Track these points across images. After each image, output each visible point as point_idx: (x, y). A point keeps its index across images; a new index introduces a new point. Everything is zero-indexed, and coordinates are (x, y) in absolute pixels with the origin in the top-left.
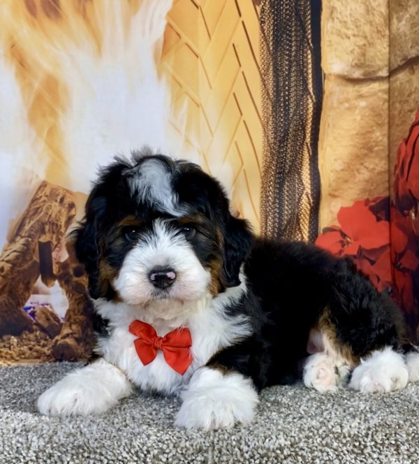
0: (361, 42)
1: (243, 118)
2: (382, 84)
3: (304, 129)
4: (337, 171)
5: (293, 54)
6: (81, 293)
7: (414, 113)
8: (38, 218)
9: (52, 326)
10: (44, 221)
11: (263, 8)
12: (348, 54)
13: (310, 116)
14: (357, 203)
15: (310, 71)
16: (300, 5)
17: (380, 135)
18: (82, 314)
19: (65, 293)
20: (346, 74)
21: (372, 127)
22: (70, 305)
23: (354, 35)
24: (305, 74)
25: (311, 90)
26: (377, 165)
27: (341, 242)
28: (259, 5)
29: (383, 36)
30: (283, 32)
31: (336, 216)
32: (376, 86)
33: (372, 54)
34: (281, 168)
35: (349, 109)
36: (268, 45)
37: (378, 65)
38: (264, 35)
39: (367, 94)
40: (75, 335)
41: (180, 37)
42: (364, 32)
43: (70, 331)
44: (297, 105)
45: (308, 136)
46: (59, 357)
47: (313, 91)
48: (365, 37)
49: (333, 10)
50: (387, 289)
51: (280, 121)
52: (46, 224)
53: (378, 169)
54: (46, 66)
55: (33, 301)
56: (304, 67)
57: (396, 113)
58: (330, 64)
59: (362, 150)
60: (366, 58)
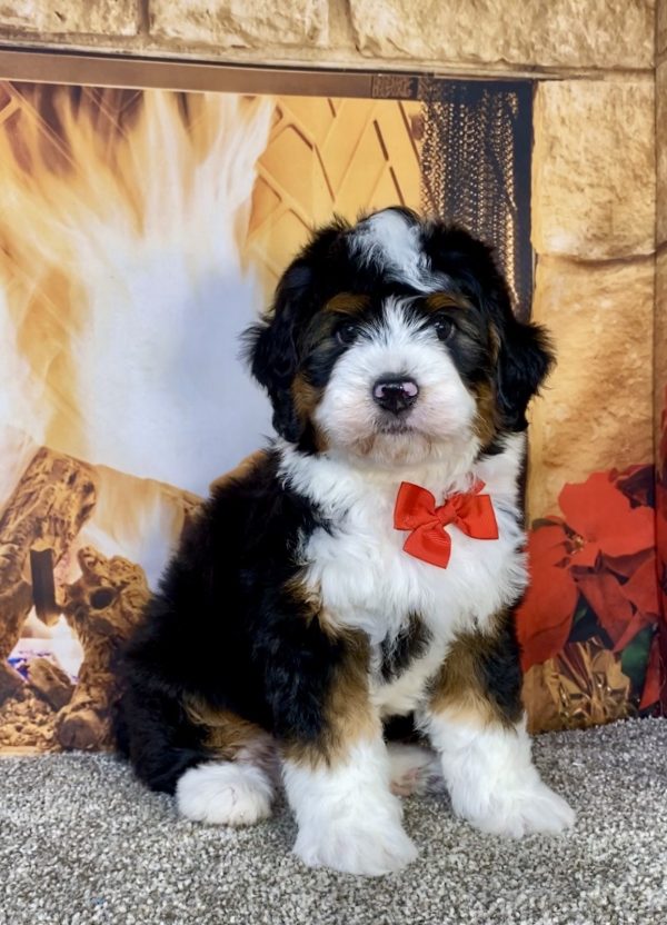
0: (605, 196)
2: (642, 269)
4: (557, 421)
5: (481, 221)
6: (104, 635)
8: (31, 510)
9: (56, 690)
10: (40, 516)
11: (427, 144)
12: (579, 218)
14: (595, 477)
15: (510, 250)
16: (494, 136)
17: (638, 359)
18: (106, 671)
19: (77, 636)
20: (575, 253)
21: (623, 344)
22: (86, 656)
23: (591, 186)
25: (513, 284)
26: (632, 410)
27: (566, 544)
28: (420, 139)
29: (645, 185)
30: (463, 184)
31: (556, 500)
32: (631, 272)
33: (624, 217)
35: (581, 313)
36: (436, 207)
37: (636, 236)
38: (430, 191)
39: (614, 287)
40: (95, 705)
41: (280, 199)
42: (610, 179)
43: (88, 699)
46: (68, 744)
47: (516, 285)
48: (612, 188)
49: (553, 142)
50: (651, 626)
52: (44, 519)
53: (635, 416)
54: (48, 253)
55: (23, 649)
56: (500, 243)
57: (664, 319)
58: (545, 236)
59: (605, 385)
60: (614, 223)
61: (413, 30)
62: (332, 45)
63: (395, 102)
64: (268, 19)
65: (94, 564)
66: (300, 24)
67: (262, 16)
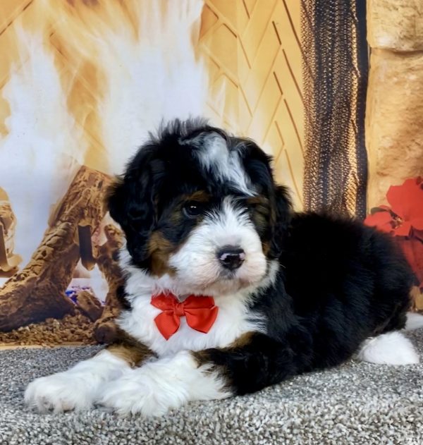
0: (410, 12)
1: (284, 97)
3: (349, 106)
4: (385, 148)
5: (337, 29)
8: (77, 203)
9: (93, 310)
10: (83, 206)
12: (396, 26)
13: (355, 92)
14: (408, 182)
15: (355, 46)
19: (104, 277)
20: (394, 47)
22: (110, 289)
23: (402, 6)
24: (350, 49)
25: (356, 66)
27: (392, 222)
30: (326, 7)
31: (385, 196)
34: (325, 147)
35: (397, 83)
36: (310, 20)
38: (306, 11)
39: (417, 67)
40: (115, 319)
41: (218, 18)
42: (414, 2)
43: (111, 315)
44: (341, 82)
45: (354, 113)
46: (100, 341)
47: (358, 66)
48: (415, 8)
51: (323, 99)
52: (85, 208)
54: (85, 53)
55: (74, 285)
56: (348, 42)
58: (376, 37)
59: (413, 126)
60: (416, 29)
65: (114, 234)
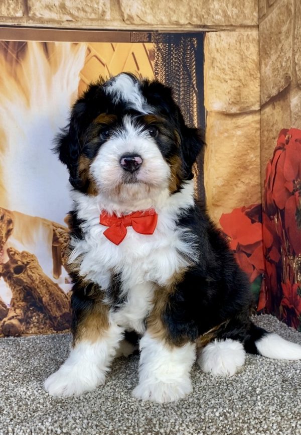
0: (237, 84)
2: (254, 116)
4: (218, 186)
5: (182, 97)
6: (21, 286)
7: (277, 140)
9: (1, 311)
11: (156, 62)
12: (225, 95)
14: (235, 210)
15: (195, 110)
16: (186, 58)
17: (253, 157)
18: (22, 302)
19: (9, 286)
20: (224, 110)
21: (247, 150)
22: (13, 295)
23: (231, 79)
24: (191, 113)
26: (251, 180)
28: (153, 60)
29: (255, 78)
30: (173, 81)
31: (219, 221)
32: (250, 118)
33: (246, 93)
35: (227, 137)
37: (252, 101)
39: (242, 125)
40: (18, 317)
42: (239, 76)
43: (15, 314)
46: (7, 334)
47: (198, 125)
48: (240, 80)
49: (213, 60)
50: (262, 275)
53: (253, 183)
56: (190, 107)
57: (265, 139)
58: (211, 103)
59: (239, 169)
60: (241, 96)
61: (148, 11)
62: (112, 19)
63: (141, 44)
64: (82, 8)
65: (14, 254)
66: (97, 9)
67: (80, 6)
